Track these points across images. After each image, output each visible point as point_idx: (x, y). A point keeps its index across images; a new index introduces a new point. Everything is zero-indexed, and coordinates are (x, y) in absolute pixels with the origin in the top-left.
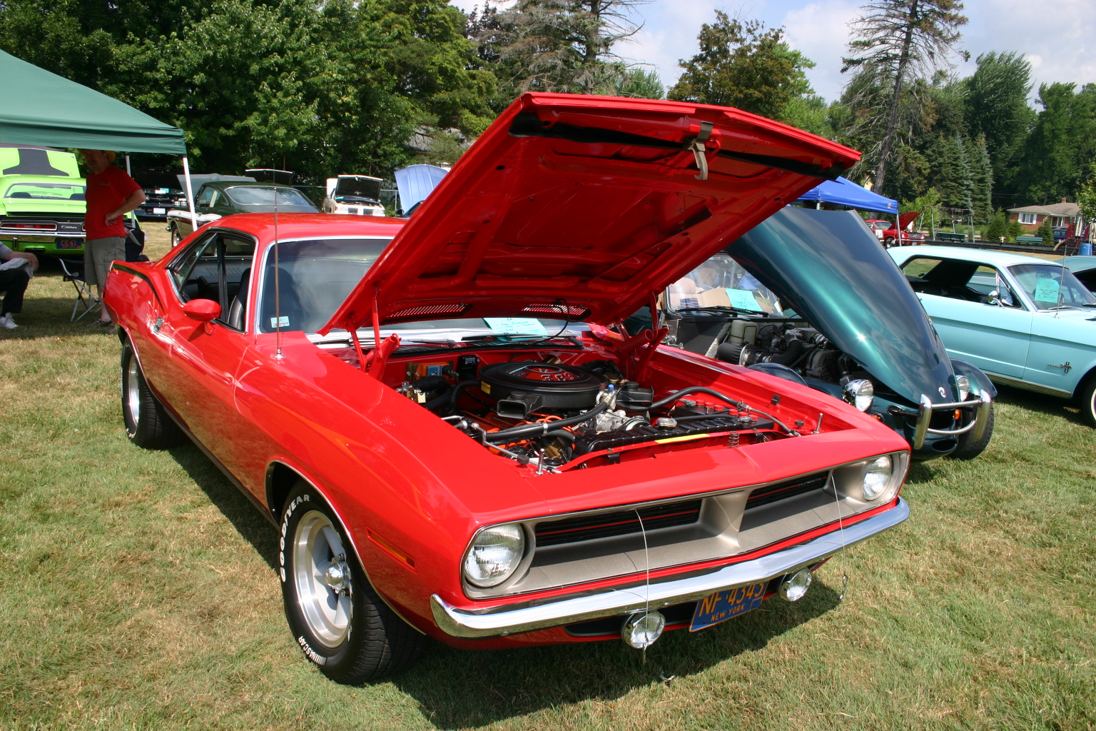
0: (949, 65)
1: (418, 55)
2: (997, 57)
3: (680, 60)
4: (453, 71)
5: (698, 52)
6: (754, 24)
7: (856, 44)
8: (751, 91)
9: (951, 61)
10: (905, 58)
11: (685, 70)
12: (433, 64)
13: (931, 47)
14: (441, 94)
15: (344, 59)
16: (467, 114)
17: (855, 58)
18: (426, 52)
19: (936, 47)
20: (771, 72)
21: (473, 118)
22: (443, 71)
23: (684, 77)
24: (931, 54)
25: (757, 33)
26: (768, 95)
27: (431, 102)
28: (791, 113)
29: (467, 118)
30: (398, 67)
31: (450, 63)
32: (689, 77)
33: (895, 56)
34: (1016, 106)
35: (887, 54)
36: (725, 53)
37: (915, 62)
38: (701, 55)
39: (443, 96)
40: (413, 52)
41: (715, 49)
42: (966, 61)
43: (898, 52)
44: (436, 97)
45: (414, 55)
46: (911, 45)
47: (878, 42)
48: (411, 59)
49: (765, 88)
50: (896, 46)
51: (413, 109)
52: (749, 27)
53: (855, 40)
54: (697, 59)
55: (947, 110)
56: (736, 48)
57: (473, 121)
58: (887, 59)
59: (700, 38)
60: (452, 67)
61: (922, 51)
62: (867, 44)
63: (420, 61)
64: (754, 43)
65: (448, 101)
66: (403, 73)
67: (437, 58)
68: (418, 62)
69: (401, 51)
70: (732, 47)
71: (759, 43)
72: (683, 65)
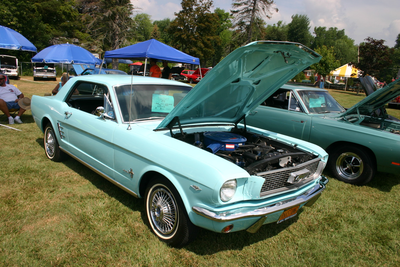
0: (270, 13)
1: (52, 6)
2: (299, 16)
3: (175, 13)
4: (70, 14)
5: (182, 9)
7: (235, 4)
8: (201, 24)
9: (271, 12)
10: (254, 10)
11: (177, 17)
12: (61, 10)
13: (264, 6)
14: (65, 23)
15: (12, 5)
16: (78, 32)
17: (236, 10)
18: (55, 5)
19: (265, 6)
20: (209, 17)
21: (80, 34)
22: (64, 13)
23: (177, 19)
24: (263, 8)
25: (203, 2)
26: (208, 26)
27: (61, 26)
28: (225, 35)
29: (77, 33)
30: (43, 11)
31: (68, 10)
32: (178, 19)
33: (251, 10)
34: (306, 34)
35: (248, 9)
36: (191, 9)
37: (257, 11)
38: (183, 11)
40: (49, 5)
41: (187, 8)
43: (252, 8)
44: (63, 24)
45: (50, 6)
46: (256, 5)
47: (243, 4)
48: (49, 7)
49: (206, 23)
50: (250, 6)
51: (52, 29)
53: (234, 3)
54: (181, 12)
55: (281, 34)
56: (196, 8)
57: (80, 35)
58: (248, 11)
59: (182, 4)
60: (69, 12)
61: (260, 8)
62: (239, 5)
63: (53, 8)
64: (203, 6)
65: (68, 26)
66: (46, 14)
67: (62, 8)
68: (51, 9)
69: (44, 4)
70: (194, 7)
71: (204, 6)
72: (176, 15)
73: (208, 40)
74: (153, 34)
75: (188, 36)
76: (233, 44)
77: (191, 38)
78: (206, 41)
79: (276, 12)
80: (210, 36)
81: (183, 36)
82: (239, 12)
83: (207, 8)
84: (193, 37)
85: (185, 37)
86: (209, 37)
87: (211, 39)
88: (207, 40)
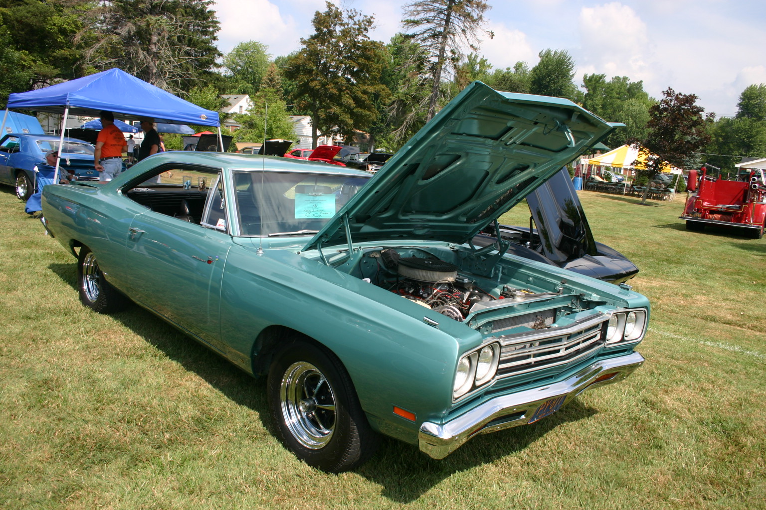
0: (478, 40)
1: (33, 15)
2: (553, 53)
3: (301, 39)
4: (73, 32)
5: (314, 33)
6: (353, 11)
7: (408, 22)
8: (350, 62)
9: (480, 38)
10: (446, 34)
11: (304, 46)
12: (54, 25)
13: (465, 27)
14: (63, 51)
17: (410, 33)
19: (468, 26)
20: (367, 49)
22: (62, 31)
23: (304, 51)
24: (464, 30)
25: (356, 19)
27: (54, 57)
30: (15, 24)
31: (69, 24)
32: (307, 51)
33: (440, 33)
34: (565, 87)
35: (434, 31)
36: (330, 32)
37: (451, 36)
38: (316, 35)
39: (65, 52)
41: (325, 30)
42: (492, 38)
43: (442, 29)
44: (58, 53)
45: (29, 15)
46: (450, 24)
47: (425, 22)
48: (27, 17)
49: (361, 60)
51: (35, 61)
52: (350, 14)
53: (406, 19)
54: (313, 38)
56: (340, 29)
58: (435, 36)
59: (314, 22)
60: (71, 28)
61: (458, 29)
62: (416, 23)
63: (36, 20)
64: (354, 27)
65: (69, 56)
66: (23, 30)
67: (56, 19)
68: (33, 20)
69: (18, 11)
70: (338, 29)
71: (357, 27)
72: (303, 42)
73: (365, 92)
74: (268, 81)
75: (324, 85)
76: (404, 99)
77: (329, 89)
78: (359, 94)
79: (490, 38)
80: (368, 85)
81: (312, 84)
82: (416, 37)
83: (363, 30)
84: (332, 85)
85: (316, 85)
86: (365, 88)
87: (370, 91)
88: (362, 93)
